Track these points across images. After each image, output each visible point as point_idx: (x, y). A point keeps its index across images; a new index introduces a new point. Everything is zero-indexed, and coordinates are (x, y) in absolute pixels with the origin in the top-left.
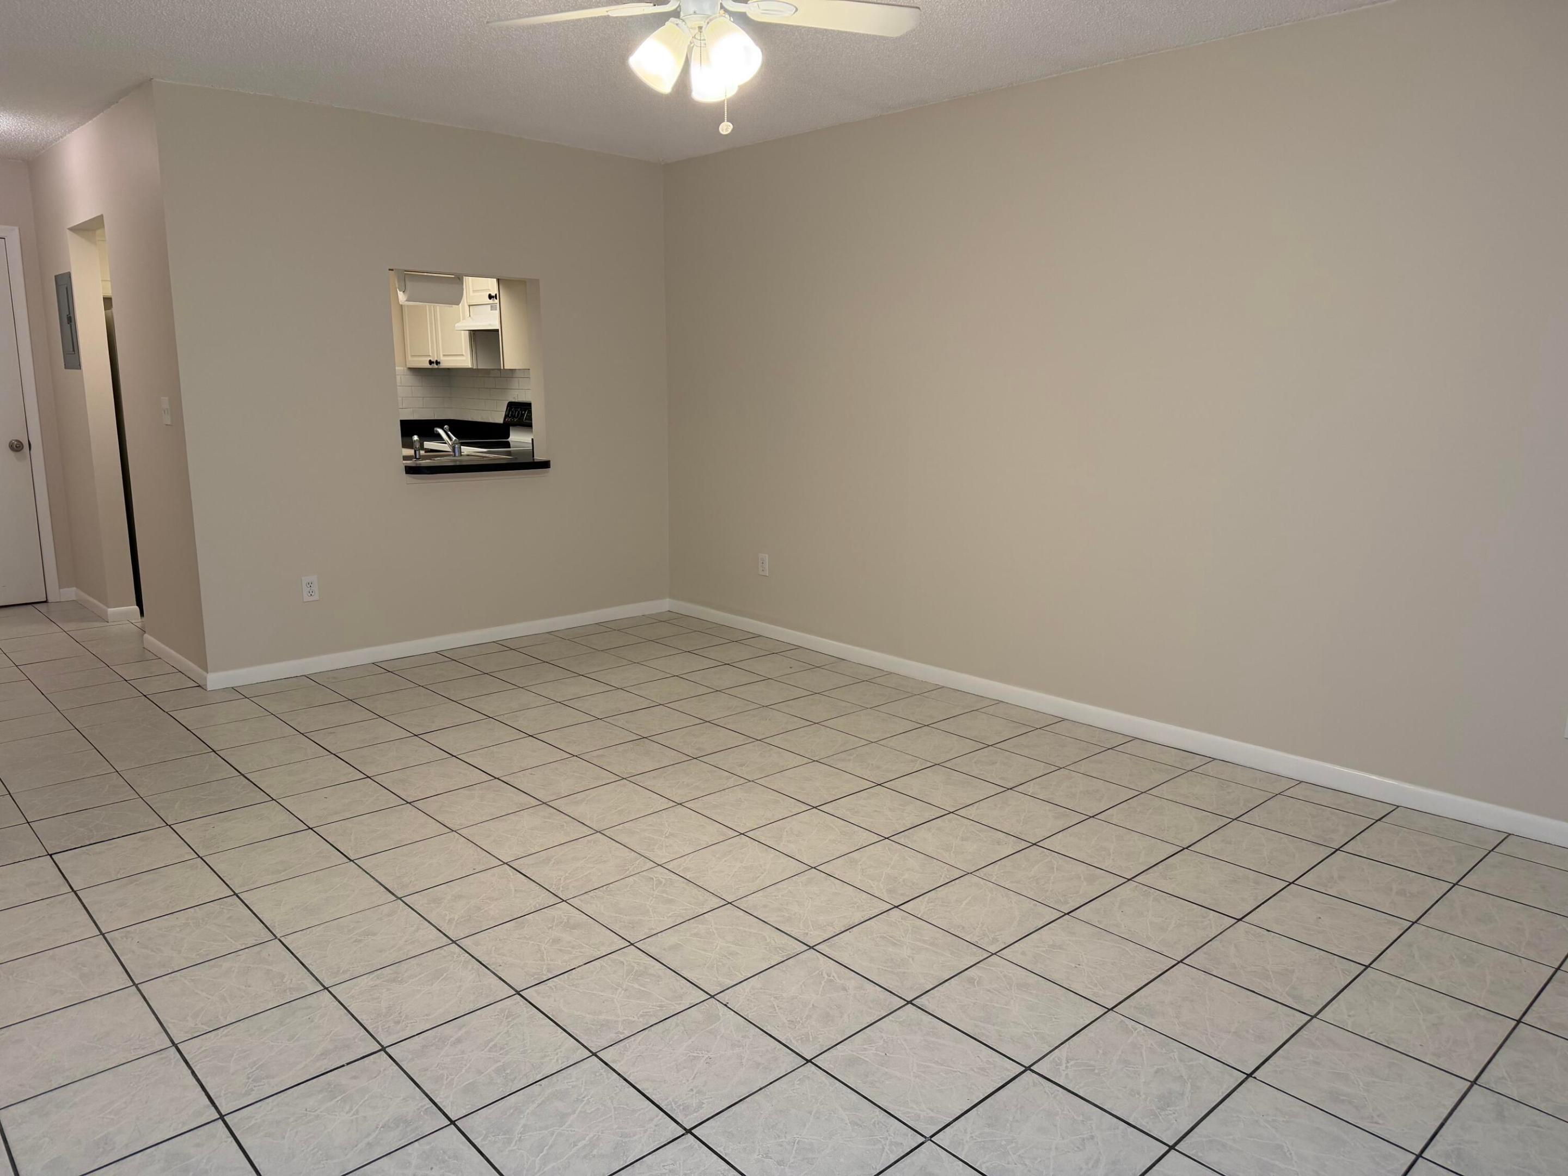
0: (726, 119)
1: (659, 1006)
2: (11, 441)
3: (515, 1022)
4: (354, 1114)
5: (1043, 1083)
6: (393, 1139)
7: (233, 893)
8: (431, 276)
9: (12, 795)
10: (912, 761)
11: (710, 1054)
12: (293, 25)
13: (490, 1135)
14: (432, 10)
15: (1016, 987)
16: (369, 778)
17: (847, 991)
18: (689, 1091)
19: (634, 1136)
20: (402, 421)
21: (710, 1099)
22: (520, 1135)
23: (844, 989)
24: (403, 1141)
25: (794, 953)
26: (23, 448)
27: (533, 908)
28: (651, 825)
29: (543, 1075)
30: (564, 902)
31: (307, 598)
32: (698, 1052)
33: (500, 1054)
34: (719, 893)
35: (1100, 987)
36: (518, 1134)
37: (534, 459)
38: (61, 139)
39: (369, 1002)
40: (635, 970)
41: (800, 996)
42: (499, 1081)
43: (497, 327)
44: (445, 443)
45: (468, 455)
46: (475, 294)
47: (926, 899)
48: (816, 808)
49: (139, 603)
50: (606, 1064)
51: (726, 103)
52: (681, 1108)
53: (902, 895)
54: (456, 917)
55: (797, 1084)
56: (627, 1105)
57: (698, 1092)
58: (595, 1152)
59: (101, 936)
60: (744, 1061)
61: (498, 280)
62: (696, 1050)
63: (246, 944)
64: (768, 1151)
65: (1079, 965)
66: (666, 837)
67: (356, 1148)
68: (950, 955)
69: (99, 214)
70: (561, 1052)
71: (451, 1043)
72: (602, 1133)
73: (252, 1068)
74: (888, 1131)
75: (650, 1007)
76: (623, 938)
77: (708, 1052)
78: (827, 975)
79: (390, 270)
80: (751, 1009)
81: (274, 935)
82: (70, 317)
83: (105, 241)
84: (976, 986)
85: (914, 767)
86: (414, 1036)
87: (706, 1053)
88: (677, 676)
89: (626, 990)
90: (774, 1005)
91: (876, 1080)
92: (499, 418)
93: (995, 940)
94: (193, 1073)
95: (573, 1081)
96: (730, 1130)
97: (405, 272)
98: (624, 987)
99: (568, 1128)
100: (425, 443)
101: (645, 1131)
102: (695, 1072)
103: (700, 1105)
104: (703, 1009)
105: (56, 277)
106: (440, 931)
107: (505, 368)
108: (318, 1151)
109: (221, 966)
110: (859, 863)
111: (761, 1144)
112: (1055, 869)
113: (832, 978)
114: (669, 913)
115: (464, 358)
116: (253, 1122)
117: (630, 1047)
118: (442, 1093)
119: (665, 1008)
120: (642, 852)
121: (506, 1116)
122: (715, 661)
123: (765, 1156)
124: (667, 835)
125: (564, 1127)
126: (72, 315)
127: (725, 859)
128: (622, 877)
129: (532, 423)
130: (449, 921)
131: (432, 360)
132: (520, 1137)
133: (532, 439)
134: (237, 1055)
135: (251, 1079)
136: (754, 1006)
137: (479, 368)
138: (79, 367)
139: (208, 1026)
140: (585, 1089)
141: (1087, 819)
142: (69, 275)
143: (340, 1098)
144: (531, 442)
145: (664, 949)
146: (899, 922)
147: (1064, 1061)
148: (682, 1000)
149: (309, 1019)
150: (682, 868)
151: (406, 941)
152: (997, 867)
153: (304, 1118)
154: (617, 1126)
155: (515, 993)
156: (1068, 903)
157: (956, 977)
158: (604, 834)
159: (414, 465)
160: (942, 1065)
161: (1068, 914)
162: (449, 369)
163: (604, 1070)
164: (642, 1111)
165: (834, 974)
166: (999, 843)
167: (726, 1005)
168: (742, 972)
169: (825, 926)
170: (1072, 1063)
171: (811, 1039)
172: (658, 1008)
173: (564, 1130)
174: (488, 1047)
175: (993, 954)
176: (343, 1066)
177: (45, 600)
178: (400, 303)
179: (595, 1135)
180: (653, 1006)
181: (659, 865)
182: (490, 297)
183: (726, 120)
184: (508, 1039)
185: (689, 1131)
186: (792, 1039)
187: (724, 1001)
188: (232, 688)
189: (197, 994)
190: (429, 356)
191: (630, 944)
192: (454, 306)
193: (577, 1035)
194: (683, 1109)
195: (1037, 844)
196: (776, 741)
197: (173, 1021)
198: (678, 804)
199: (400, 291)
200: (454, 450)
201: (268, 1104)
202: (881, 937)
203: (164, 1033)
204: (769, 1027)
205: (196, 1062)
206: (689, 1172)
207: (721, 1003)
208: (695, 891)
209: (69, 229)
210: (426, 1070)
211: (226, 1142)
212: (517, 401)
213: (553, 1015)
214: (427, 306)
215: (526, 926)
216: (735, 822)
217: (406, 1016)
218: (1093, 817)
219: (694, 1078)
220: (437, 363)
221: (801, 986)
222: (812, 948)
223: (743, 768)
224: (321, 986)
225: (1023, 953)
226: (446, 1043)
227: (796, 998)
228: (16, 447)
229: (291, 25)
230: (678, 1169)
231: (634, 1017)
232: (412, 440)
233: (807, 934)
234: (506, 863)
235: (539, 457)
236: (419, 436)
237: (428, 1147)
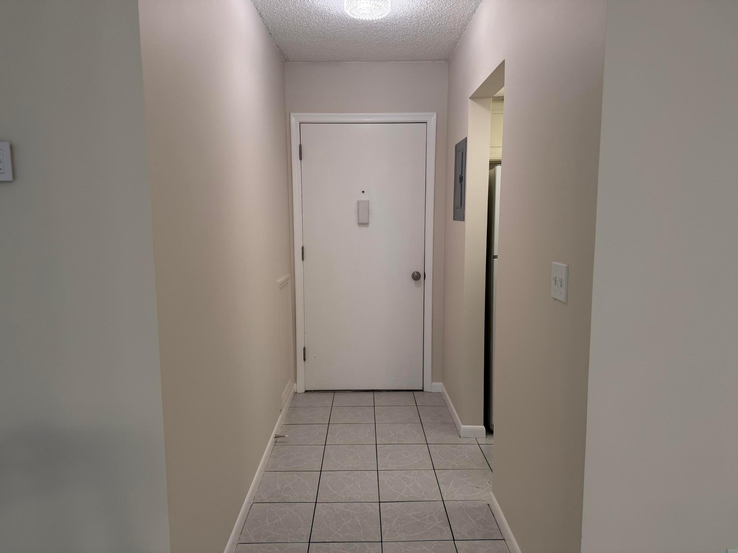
2: (413, 273)
26: (420, 277)
82: (462, 177)
105: (456, 143)
126: (463, 175)
138: (463, 219)
177: (421, 389)
209: (469, 98)
228: (416, 277)
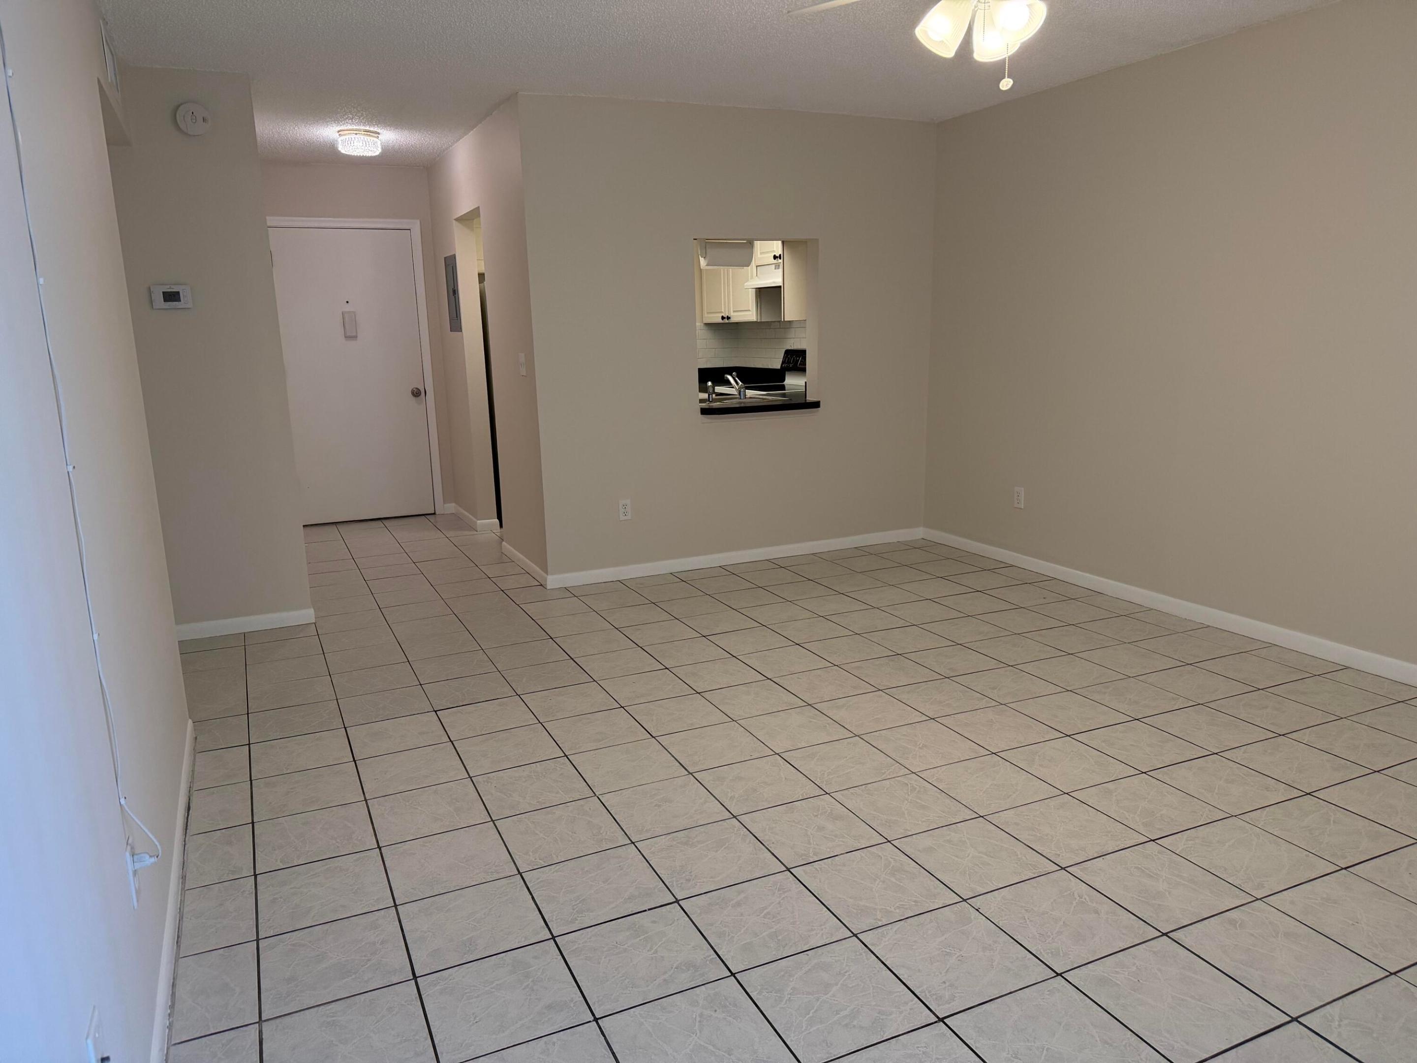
0: (1006, 75)
1: (915, 901)
2: (412, 390)
3: (786, 894)
4: (654, 953)
5: (1311, 1037)
6: (684, 980)
7: (564, 755)
8: (726, 242)
9: (410, 662)
10: (1173, 699)
11: (962, 952)
12: (626, 35)
13: (764, 991)
14: (739, 7)
15: (1283, 936)
16: (668, 669)
17: (1099, 915)
18: (942, 983)
19: (891, 1015)
20: (700, 370)
21: (962, 994)
22: (789, 996)
23: (1097, 912)
24: (693, 983)
25: (1045, 871)
26: (421, 394)
27: (801, 797)
28: (904, 735)
29: (810, 947)
30: (828, 795)
31: (622, 518)
32: (951, 949)
33: (773, 922)
34: (971, 806)
35: (1382, 949)
36: (788, 995)
37: (806, 400)
38: (450, 148)
39: (666, 859)
40: (891, 866)
41: (1051, 912)
42: (772, 945)
43: (781, 284)
44: (733, 388)
45: (750, 398)
46: (763, 256)
47: (1185, 837)
48: (1069, 736)
49: (499, 517)
50: (866, 946)
51: (1007, 60)
52: (934, 997)
53: (1160, 829)
54: (737, 796)
55: (1047, 995)
56: (884, 986)
57: (951, 985)
58: (855, 1023)
59: (469, 779)
60: (995, 964)
61: (783, 243)
62: (949, 947)
63: (573, 798)
64: (1018, 1052)
65: (1358, 923)
66: (919, 748)
67: (655, 982)
68: (1210, 895)
69: (476, 206)
70: (825, 928)
71: (732, 904)
72: (861, 1007)
73: (576, 901)
74: (1139, 1055)
75: (906, 900)
76: (881, 835)
77: (960, 950)
78: (1079, 896)
79: (694, 239)
80: (1002, 917)
81: (594, 793)
82: (455, 290)
83: (481, 228)
84: (1238, 928)
85: (1175, 704)
86: (702, 894)
87: (958, 950)
88: (930, 599)
89: (884, 882)
90: (1025, 917)
91: (1129, 1003)
92: (777, 364)
93: (1261, 886)
94: (533, 898)
95: (835, 956)
96: (980, 1026)
97: (707, 241)
98: (882, 879)
99: (831, 997)
100: (716, 387)
101: (901, 1013)
102: (948, 967)
103: (953, 998)
104: (956, 910)
105: (445, 258)
106: (723, 805)
107: (785, 320)
108: (625, 979)
109: (555, 813)
110: (1114, 794)
111: (1010, 1044)
112: (1332, 822)
113: (1084, 900)
114: (923, 818)
115: (750, 313)
116: (576, 946)
117: (887, 933)
118: (724, 947)
119: (919, 904)
120: (897, 759)
121: (777, 977)
122: (968, 588)
123: (1014, 1056)
124: (920, 746)
125: (828, 995)
126: (456, 288)
127: (977, 775)
128: (880, 779)
129: (805, 368)
130: (731, 798)
131: (724, 316)
132: (790, 998)
133: (806, 383)
134: (565, 888)
135: (576, 910)
136: (1006, 915)
137: (762, 321)
138: (460, 330)
139: (544, 862)
140: (847, 965)
141: (1372, 773)
142: (454, 256)
143: (643, 937)
144: (804, 384)
145: (919, 851)
146: (1155, 855)
147: (1337, 1018)
148: (935, 899)
149: (620, 866)
150: (935, 778)
151: (695, 811)
152: (1265, 812)
153: (615, 949)
154: (875, 1003)
155: (785, 869)
156: (1346, 858)
157: (1216, 917)
158: (862, 739)
159: (707, 407)
160: (1200, 1001)
161: (1346, 868)
162: (737, 323)
163: (863, 950)
164: (898, 994)
165: (1086, 896)
166: (1267, 789)
167: (977, 910)
168: (993, 882)
169: (1077, 850)
170: (1346, 1022)
171: (1061, 954)
172: (914, 903)
173: (827, 998)
174: (763, 914)
175: (1257, 899)
176: (645, 911)
177: (433, 512)
178: (702, 268)
179: (856, 1008)
180: (908, 900)
181: (913, 773)
182: (775, 257)
183: (1006, 77)
184: (779, 909)
185: (942, 1020)
186: (1042, 951)
187: (976, 905)
188: (565, 588)
189: (537, 834)
190: (722, 312)
191: (887, 841)
192: (745, 268)
193: (840, 916)
194: (936, 998)
195: (1311, 794)
196: (1028, 668)
197: (519, 853)
198: (932, 719)
199: (702, 257)
200: (740, 394)
201: (588, 932)
202: (1136, 868)
203: (513, 863)
204: (1019, 937)
205: (536, 889)
206: (941, 1057)
207: (974, 908)
208: (948, 801)
209: (455, 219)
210: (712, 925)
211: (556, 958)
212: (792, 348)
213: (818, 894)
214: (722, 270)
215: (795, 811)
216: (986, 741)
217: (696, 876)
218: (1378, 771)
219: (947, 972)
220: (728, 318)
221: (1052, 903)
222: (1064, 869)
223: (995, 691)
224: (629, 841)
225: (1292, 902)
226: (728, 905)
227: (1047, 914)
228: (416, 393)
229: (624, 35)
230: (931, 1053)
231: (891, 908)
232: (706, 385)
233: (1059, 855)
234: (778, 754)
235: (810, 398)
236: (713, 383)
237: (713, 992)
